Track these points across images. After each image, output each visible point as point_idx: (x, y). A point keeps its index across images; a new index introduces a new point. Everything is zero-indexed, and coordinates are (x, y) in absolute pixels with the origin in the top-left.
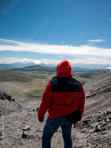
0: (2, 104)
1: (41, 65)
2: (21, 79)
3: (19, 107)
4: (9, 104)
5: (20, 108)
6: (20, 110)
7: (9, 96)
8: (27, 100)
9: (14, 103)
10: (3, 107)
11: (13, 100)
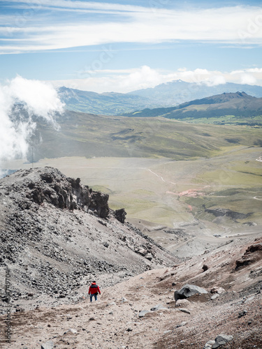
0: (51, 228)
1: (249, 93)
2: (173, 149)
3: (142, 250)
4: (95, 234)
5: (149, 255)
6: (148, 262)
7: (99, 194)
8: (194, 225)
9: (125, 227)
10: (57, 245)
11: (120, 215)
